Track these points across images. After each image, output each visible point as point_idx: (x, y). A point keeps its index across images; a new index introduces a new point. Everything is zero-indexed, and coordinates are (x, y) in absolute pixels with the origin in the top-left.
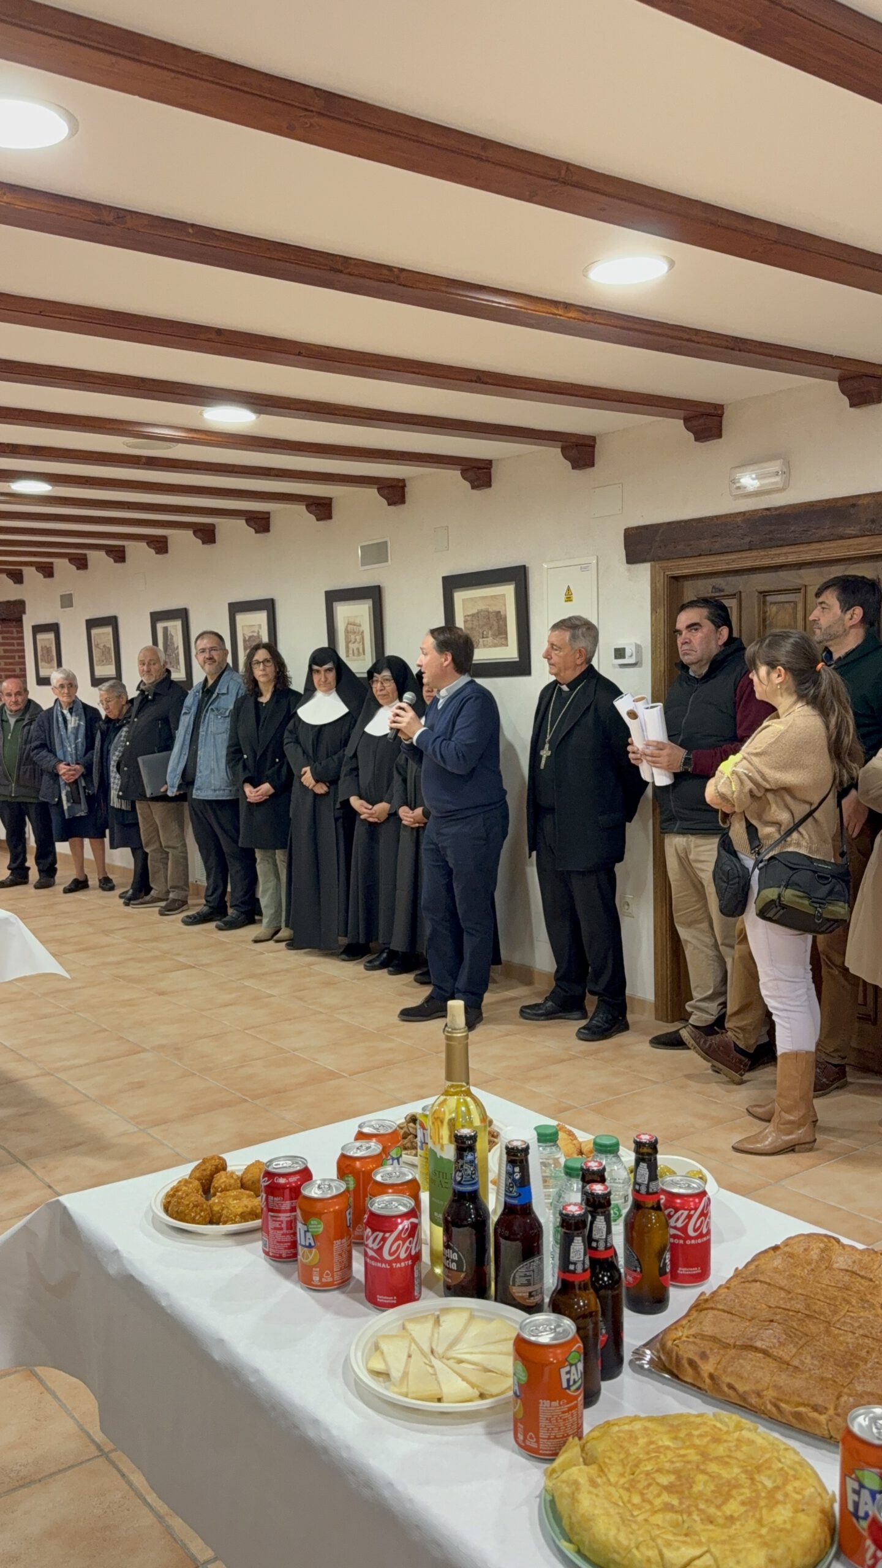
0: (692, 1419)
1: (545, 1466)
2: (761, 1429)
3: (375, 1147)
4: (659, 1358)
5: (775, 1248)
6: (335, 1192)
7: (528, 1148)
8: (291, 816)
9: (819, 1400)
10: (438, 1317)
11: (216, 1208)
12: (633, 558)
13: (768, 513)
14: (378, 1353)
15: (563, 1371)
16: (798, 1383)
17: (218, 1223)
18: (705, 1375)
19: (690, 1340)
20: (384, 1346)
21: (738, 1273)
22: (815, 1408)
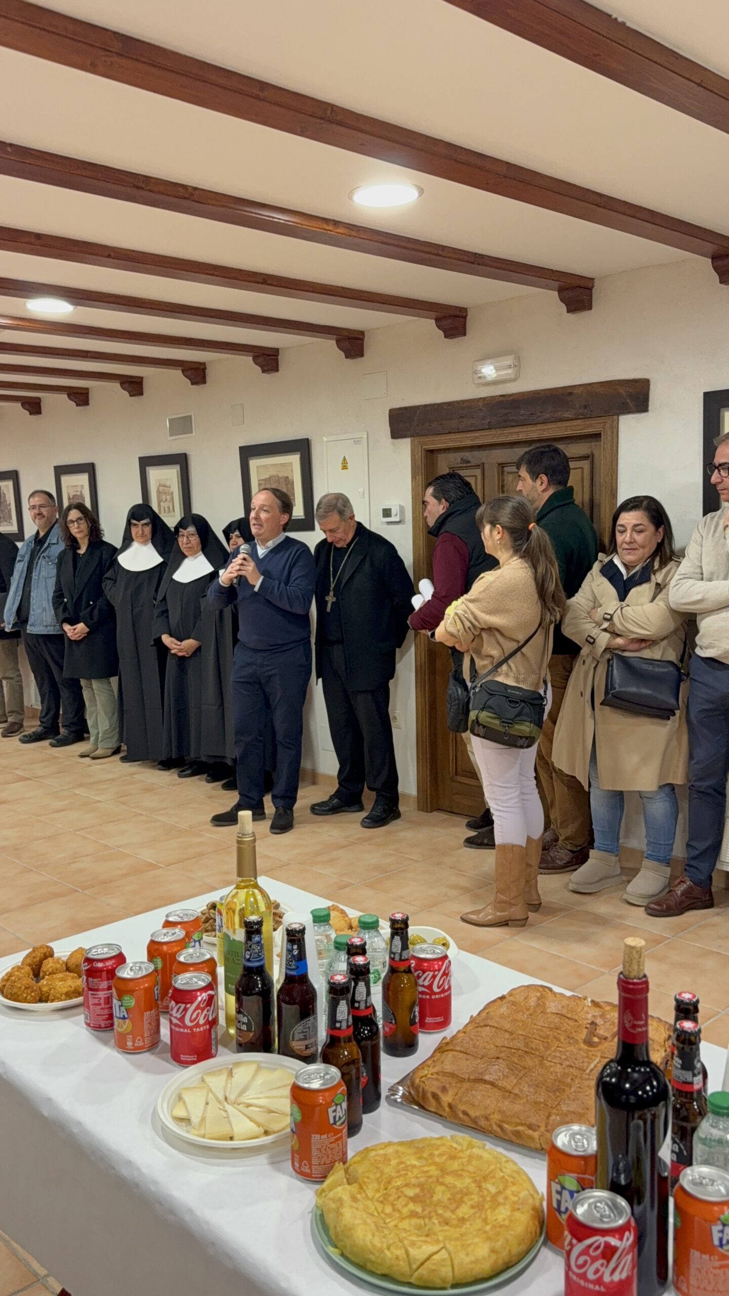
0: (433, 1142)
1: (317, 1187)
2: (489, 1146)
3: (179, 933)
4: (410, 1093)
5: (502, 998)
6: (144, 973)
7: (304, 929)
9: (533, 1120)
10: (231, 1070)
11: (45, 989)
12: (396, 434)
13: (503, 399)
14: (181, 1103)
15: (330, 1110)
16: (517, 1107)
17: (46, 1001)
18: (445, 1105)
19: (434, 1077)
20: (186, 1097)
21: (472, 1020)
22: (530, 1127)
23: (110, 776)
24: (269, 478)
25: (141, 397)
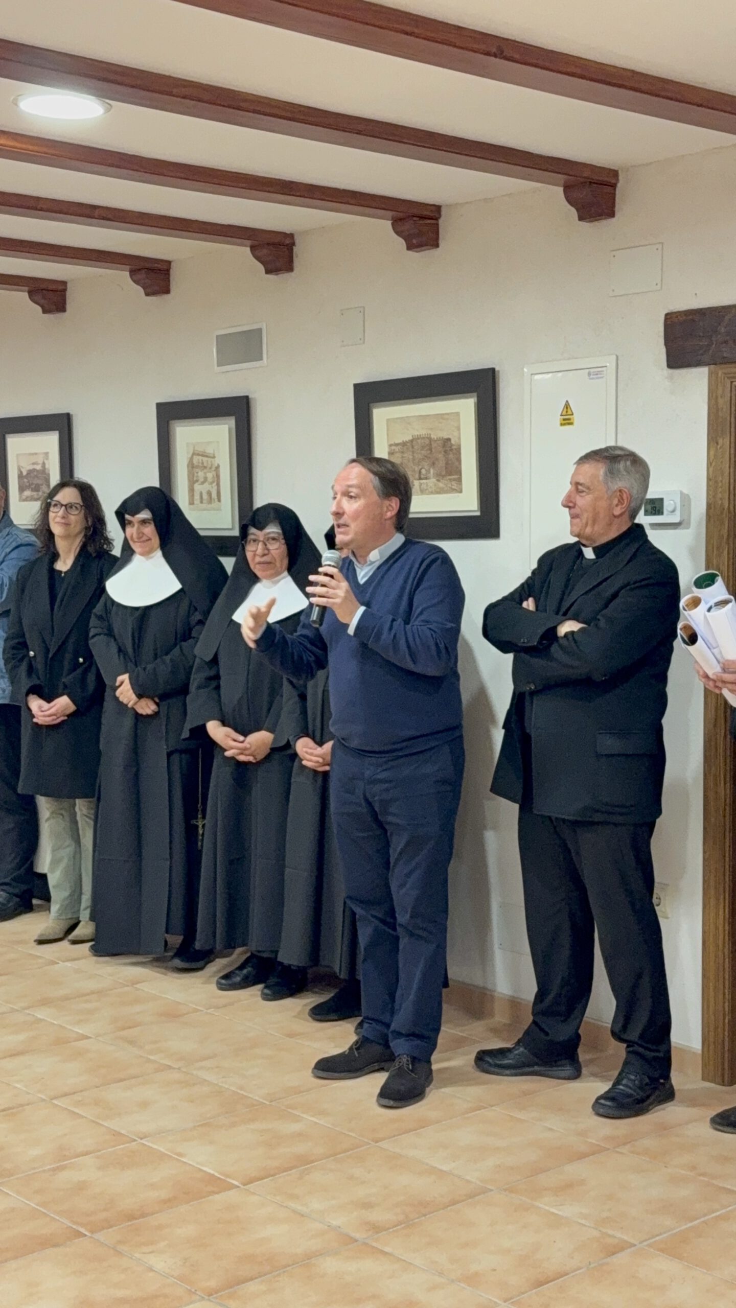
8: (101, 747)
12: (678, 359)
23: (92, 985)
24: (412, 441)
25: (165, 296)
